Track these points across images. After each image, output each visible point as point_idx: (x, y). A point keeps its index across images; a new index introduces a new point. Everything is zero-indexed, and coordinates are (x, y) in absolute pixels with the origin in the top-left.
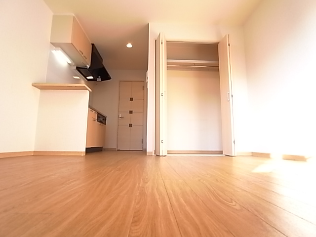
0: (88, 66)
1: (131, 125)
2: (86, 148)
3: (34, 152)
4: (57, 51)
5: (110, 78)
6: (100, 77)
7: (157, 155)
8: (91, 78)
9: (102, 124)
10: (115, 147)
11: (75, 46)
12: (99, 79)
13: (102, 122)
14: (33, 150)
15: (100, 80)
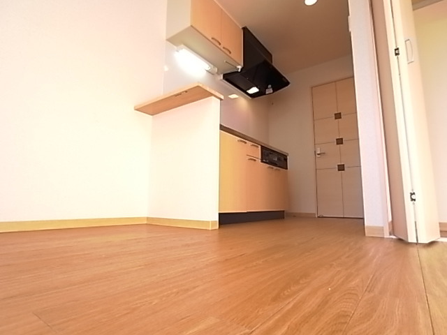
0: (240, 67)
1: (341, 168)
2: (220, 214)
3: (147, 218)
4: (181, 51)
5: (287, 83)
6: (270, 86)
7: (400, 240)
8: (254, 90)
9: (275, 168)
10: (312, 210)
11: (201, 31)
12: (269, 91)
13: (274, 164)
14: (146, 215)
15: (271, 91)
